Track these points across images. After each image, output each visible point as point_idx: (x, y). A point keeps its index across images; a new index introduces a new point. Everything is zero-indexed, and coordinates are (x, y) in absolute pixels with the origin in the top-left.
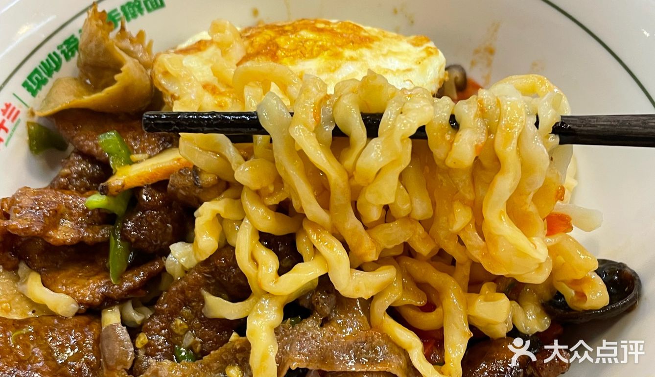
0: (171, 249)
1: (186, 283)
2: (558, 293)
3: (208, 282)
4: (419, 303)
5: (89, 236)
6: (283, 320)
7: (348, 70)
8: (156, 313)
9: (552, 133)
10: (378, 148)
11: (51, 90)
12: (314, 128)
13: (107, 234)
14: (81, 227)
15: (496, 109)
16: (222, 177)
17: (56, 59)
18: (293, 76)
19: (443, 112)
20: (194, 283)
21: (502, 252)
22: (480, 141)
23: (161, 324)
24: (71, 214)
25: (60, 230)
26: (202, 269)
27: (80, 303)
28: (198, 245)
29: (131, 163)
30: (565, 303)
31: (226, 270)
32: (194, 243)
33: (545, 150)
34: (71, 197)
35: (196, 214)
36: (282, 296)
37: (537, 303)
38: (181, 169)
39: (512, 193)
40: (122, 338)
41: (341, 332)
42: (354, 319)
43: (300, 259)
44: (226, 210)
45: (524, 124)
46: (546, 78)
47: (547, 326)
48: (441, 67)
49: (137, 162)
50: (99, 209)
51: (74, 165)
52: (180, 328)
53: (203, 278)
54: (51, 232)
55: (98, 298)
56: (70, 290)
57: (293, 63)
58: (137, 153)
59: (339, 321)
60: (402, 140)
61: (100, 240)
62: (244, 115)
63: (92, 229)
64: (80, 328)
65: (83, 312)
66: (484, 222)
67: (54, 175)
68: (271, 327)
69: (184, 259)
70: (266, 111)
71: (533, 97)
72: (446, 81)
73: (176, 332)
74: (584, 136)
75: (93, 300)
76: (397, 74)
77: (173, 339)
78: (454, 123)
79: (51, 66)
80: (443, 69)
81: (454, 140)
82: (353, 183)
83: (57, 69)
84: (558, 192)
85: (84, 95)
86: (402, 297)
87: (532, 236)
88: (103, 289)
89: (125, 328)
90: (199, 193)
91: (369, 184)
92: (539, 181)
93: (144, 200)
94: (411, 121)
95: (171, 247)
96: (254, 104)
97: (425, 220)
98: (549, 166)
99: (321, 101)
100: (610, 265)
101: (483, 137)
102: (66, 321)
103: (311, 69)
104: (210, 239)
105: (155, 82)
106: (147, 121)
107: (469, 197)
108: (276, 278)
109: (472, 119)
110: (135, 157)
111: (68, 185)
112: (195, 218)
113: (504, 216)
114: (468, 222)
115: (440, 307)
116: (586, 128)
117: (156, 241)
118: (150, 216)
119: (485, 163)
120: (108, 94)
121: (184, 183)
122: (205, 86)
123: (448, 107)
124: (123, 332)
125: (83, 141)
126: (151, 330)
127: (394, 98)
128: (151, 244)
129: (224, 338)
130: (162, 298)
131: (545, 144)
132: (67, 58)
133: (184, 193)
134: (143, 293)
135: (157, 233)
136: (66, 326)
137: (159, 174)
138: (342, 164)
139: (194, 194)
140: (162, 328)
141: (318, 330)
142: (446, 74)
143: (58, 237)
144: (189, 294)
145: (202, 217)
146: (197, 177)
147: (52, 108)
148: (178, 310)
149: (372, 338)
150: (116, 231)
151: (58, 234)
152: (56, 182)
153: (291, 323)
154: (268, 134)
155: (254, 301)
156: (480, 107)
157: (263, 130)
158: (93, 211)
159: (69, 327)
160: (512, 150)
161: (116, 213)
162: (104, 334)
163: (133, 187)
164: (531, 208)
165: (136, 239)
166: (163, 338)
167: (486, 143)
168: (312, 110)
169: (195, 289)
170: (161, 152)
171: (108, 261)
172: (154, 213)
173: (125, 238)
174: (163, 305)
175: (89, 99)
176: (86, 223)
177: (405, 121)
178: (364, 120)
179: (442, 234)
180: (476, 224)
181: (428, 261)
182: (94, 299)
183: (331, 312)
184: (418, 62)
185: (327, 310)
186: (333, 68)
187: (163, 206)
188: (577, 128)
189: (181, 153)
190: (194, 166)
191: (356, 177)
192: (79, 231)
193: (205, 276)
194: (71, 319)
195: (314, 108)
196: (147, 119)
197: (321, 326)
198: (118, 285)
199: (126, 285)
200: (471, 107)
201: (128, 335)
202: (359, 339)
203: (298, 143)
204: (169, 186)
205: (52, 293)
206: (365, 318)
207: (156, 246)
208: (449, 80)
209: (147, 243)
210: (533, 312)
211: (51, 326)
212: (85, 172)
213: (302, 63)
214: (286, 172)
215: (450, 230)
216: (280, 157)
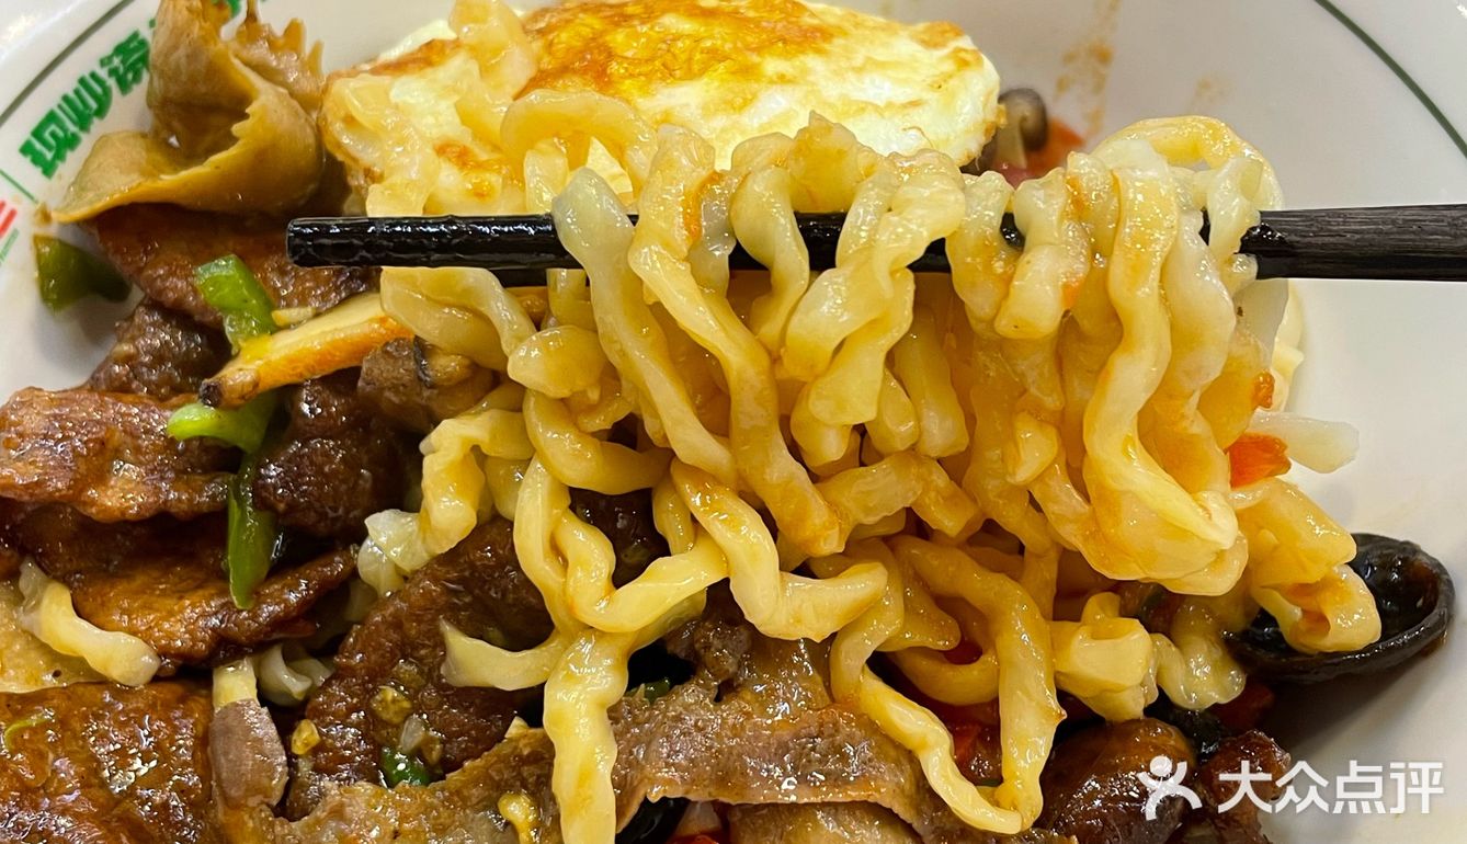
0: (368, 526)
1: (403, 604)
2: (1263, 612)
3: (456, 601)
4: (941, 643)
5: (179, 500)
6: (629, 689)
7: (774, 106)
8: (339, 675)
9: (1241, 251)
10: (837, 292)
11: (87, 162)
12: (685, 250)
13: (222, 493)
14: (162, 479)
15: (1110, 199)
16: (483, 360)
17: (98, 89)
18: (640, 124)
19: (986, 208)
20: (423, 604)
21: (1129, 527)
22: (1074, 274)
23: (349, 699)
24: (137, 450)
25: (112, 487)
26: (441, 571)
27: (162, 653)
28: (432, 518)
29: (275, 329)
30: (1279, 637)
31: (496, 575)
32: (422, 510)
33: (1225, 293)
34: (136, 410)
35: (423, 446)
36: (623, 635)
37: (1213, 639)
38: (387, 344)
39: (1149, 395)
40: (260, 733)
41: (764, 714)
42: (792, 684)
43: (661, 548)
44: (493, 437)
45: (1175, 233)
46: (1223, 124)
47: (1237, 691)
48: (989, 94)
49: (287, 327)
50: (201, 438)
51: (144, 335)
52: (393, 708)
53: (442, 594)
54: (92, 493)
55: (203, 641)
56: (140, 624)
57: (645, 91)
58: (289, 306)
59: (759, 688)
60: (892, 273)
61: (205, 509)
62: (523, 223)
63: (187, 483)
64: (162, 710)
65: (171, 674)
66: (1086, 460)
67: (99, 356)
68: (601, 705)
69: (399, 550)
70: (573, 213)
71: (1196, 170)
72: (1002, 127)
73: (385, 716)
74: (1315, 258)
75: (192, 647)
76: (887, 114)
77: (378, 733)
78: (1012, 232)
79: (87, 105)
80: (994, 98)
81: (1014, 273)
82: (782, 374)
83: (101, 112)
84: (1258, 388)
85: (163, 172)
86: (904, 630)
87: (1199, 491)
88: (215, 621)
89: (265, 710)
90: (429, 398)
91: (817, 377)
92: (1212, 364)
93: (304, 415)
94: (914, 227)
95: (370, 522)
96: (547, 197)
97: (951, 458)
98: (1236, 329)
99: (703, 187)
100: (1381, 547)
101: (1082, 266)
102: (130, 696)
103: (687, 105)
104: (457, 505)
105: (327, 139)
106: (297, 241)
107: (1052, 402)
108: (609, 593)
109: (1055, 223)
110: (282, 315)
111: (130, 382)
112: (421, 457)
113: (1134, 446)
114: (1049, 462)
115: (990, 652)
116: (1320, 240)
117: (335, 509)
118: (319, 453)
119: (1086, 324)
120: (217, 167)
121: (395, 374)
122: (442, 150)
123: (997, 198)
124: (261, 721)
125: (163, 278)
126: (324, 713)
127: (871, 178)
128: (323, 516)
129: (494, 729)
130: (351, 640)
131: (1226, 279)
132: (124, 86)
133: (395, 399)
134: (306, 629)
135: (335, 489)
136: (130, 707)
137: (338, 354)
138: (755, 334)
139: (418, 399)
140: (355, 709)
141: (709, 710)
142: (1000, 111)
143: (110, 504)
144: (413, 629)
145: (438, 454)
146: (424, 362)
147: (91, 203)
148: (387, 668)
149: (834, 725)
150: (241, 487)
151: (106, 495)
152: (102, 375)
153: (647, 694)
154: (579, 267)
155: (559, 647)
156: (1074, 196)
157: (567, 257)
158: (188, 441)
159: (136, 710)
160: (1148, 295)
161: (241, 445)
162: (216, 725)
163: (278, 385)
164: (1196, 426)
165: (287, 504)
166: (353, 730)
167: (1088, 277)
168: (681, 209)
169: (425, 619)
170: (342, 302)
171: (224, 556)
172: (327, 444)
173: (262, 503)
174: (352, 657)
175: (173, 181)
176: (173, 469)
177: (900, 230)
178: (802, 231)
179: (991, 486)
180: (1068, 465)
181: (960, 546)
182: (194, 645)
183: (739, 667)
184: (936, 86)
185: (730, 665)
186: (739, 101)
187: (350, 426)
188: (1298, 239)
189: (385, 306)
190: (417, 338)
191: (785, 360)
192: (156, 487)
193: (447, 588)
194: (141, 691)
195: (686, 205)
196: (295, 237)
197: (718, 700)
198: (249, 612)
199: (268, 610)
200: (1051, 196)
201: (274, 727)
202: (805, 728)
203: (651, 286)
204: (360, 383)
205: (97, 631)
206: (819, 679)
207: (335, 519)
208: (1009, 124)
209: (312, 514)
210: (1205, 658)
211: (95, 709)
212: (171, 349)
213: (666, 91)
214: (623, 354)
215: (1009, 479)
216: (610, 319)
